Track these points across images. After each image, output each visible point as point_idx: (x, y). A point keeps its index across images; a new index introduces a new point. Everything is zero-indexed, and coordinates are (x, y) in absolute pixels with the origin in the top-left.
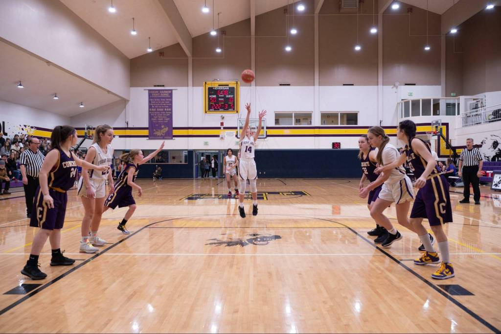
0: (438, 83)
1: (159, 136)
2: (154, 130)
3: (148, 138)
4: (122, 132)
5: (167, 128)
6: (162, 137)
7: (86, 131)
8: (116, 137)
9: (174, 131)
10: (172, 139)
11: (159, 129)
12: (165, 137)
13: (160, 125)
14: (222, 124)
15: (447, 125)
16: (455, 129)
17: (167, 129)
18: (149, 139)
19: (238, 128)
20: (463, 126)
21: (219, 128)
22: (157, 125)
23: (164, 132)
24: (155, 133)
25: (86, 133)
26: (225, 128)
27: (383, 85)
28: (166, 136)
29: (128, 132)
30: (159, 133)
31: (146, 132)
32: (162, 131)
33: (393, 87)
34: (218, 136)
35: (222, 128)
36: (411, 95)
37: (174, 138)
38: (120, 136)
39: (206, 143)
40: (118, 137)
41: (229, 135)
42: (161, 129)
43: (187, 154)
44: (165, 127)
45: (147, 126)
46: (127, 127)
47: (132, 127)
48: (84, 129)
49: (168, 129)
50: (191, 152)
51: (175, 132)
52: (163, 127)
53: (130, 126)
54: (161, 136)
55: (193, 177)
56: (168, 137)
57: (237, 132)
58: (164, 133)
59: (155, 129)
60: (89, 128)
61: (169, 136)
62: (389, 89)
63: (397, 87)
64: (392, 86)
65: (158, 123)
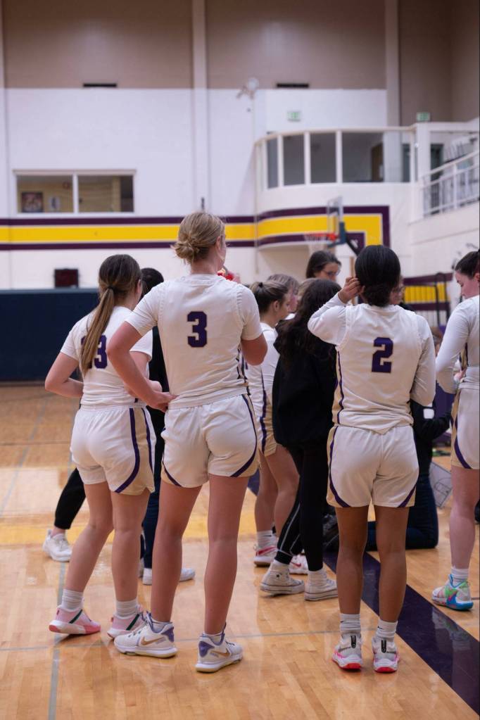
0: (380, 84)
15: (384, 211)
16: (410, 224)
20: (425, 216)
27: (209, 86)
33: (239, 96)
36: (295, 117)
62: (225, 97)
63: (252, 96)
64: (237, 91)
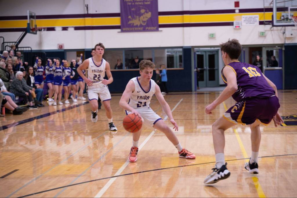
1: (137, 26)
2: (130, 17)
3: (119, 30)
4: (79, 22)
5: (150, 13)
6: (142, 28)
7: (28, 21)
8: (69, 29)
9: (160, 17)
10: (157, 30)
11: (136, 15)
12: (147, 28)
13: (139, 8)
14: (237, 4)
17: (149, 15)
18: (122, 31)
19: (275, 10)
21: (233, 11)
22: (133, 9)
23: (145, 19)
24: (130, 22)
25: (28, 24)
26: (241, 11)
28: (148, 25)
29: (89, 21)
30: (136, 22)
31: (116, 21)
32: (142, 17)
34: (230, 24)
35: (237, 11)
37: (160, 29)
38: (76, 28)
39: (212, 36)
40: (73, 29)
41: (249, 21)
42: (140, 15)
43: (181, 54)
44: (147, 12)
45: (117, 10)
46: (86, 13)
47: (94, 13)
48: (25, 18)
49: (152, 14)
50: (187, 51)
51: (163, 20)
52: (143, 11)
53: (91, 12)
54: (141, 26)
55: (191, 91)
56: (152, 28)
57: (273, 16)
58: (144, 22)
59: (131, 15)
60: (32, 17)
61: (153, 26)
65: (135, 6)
